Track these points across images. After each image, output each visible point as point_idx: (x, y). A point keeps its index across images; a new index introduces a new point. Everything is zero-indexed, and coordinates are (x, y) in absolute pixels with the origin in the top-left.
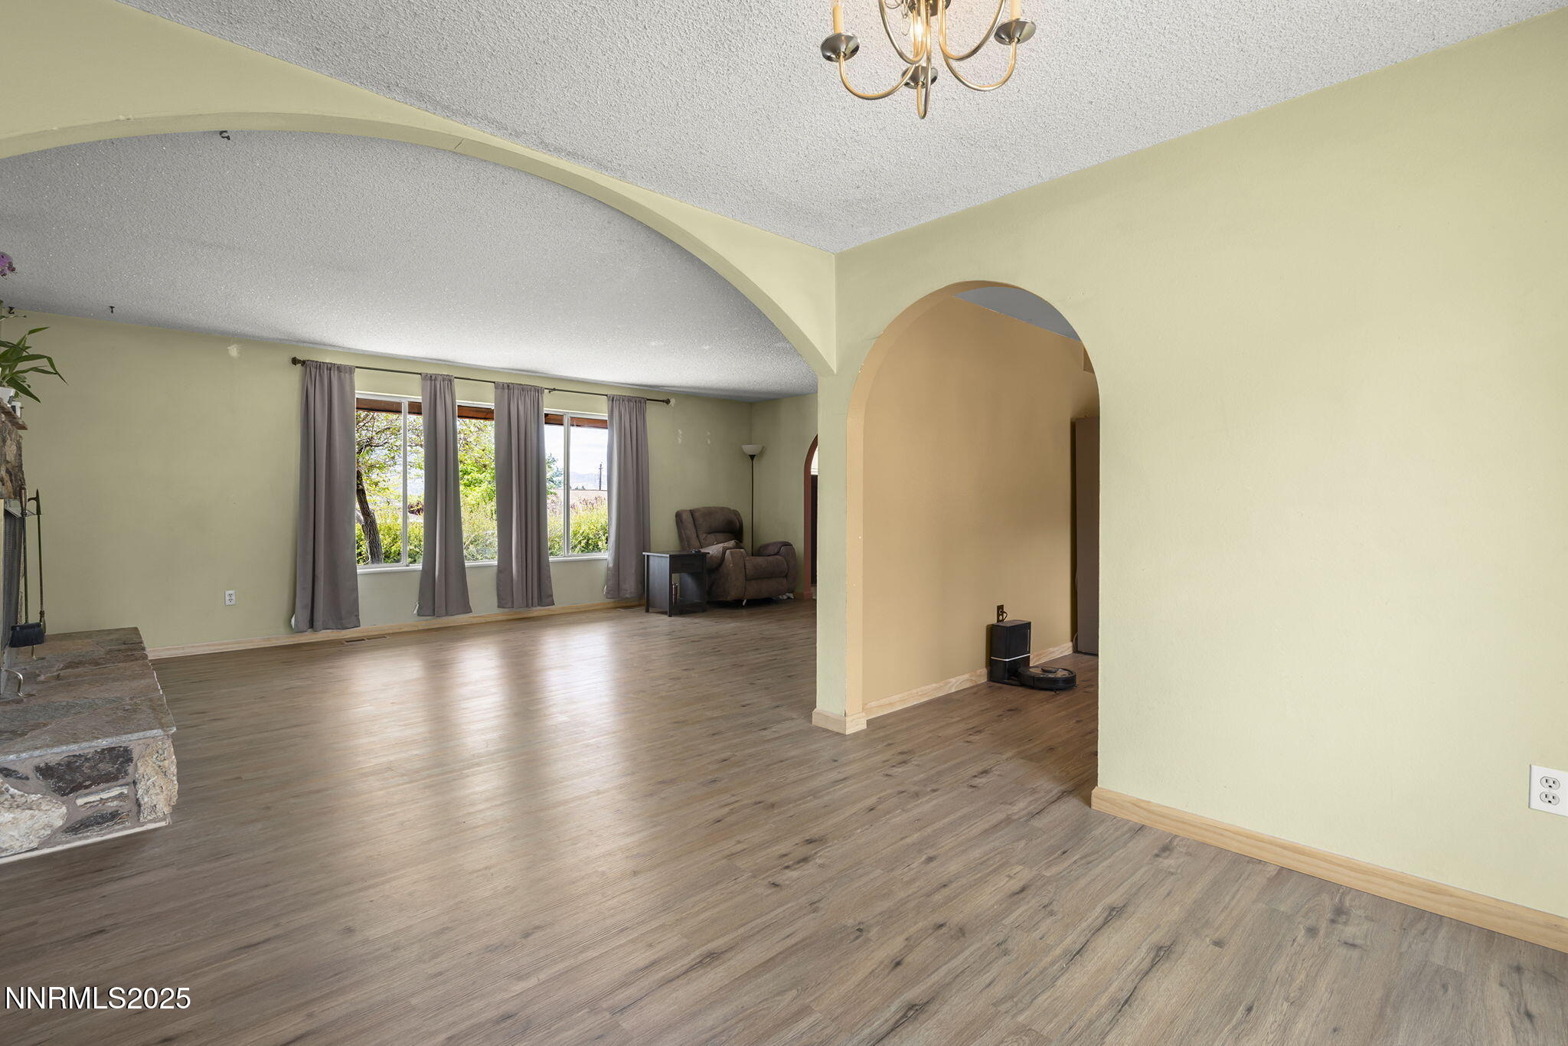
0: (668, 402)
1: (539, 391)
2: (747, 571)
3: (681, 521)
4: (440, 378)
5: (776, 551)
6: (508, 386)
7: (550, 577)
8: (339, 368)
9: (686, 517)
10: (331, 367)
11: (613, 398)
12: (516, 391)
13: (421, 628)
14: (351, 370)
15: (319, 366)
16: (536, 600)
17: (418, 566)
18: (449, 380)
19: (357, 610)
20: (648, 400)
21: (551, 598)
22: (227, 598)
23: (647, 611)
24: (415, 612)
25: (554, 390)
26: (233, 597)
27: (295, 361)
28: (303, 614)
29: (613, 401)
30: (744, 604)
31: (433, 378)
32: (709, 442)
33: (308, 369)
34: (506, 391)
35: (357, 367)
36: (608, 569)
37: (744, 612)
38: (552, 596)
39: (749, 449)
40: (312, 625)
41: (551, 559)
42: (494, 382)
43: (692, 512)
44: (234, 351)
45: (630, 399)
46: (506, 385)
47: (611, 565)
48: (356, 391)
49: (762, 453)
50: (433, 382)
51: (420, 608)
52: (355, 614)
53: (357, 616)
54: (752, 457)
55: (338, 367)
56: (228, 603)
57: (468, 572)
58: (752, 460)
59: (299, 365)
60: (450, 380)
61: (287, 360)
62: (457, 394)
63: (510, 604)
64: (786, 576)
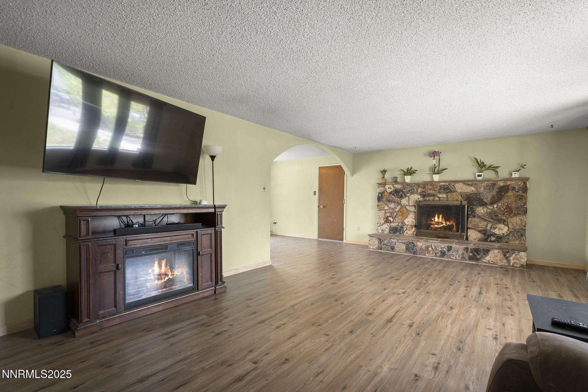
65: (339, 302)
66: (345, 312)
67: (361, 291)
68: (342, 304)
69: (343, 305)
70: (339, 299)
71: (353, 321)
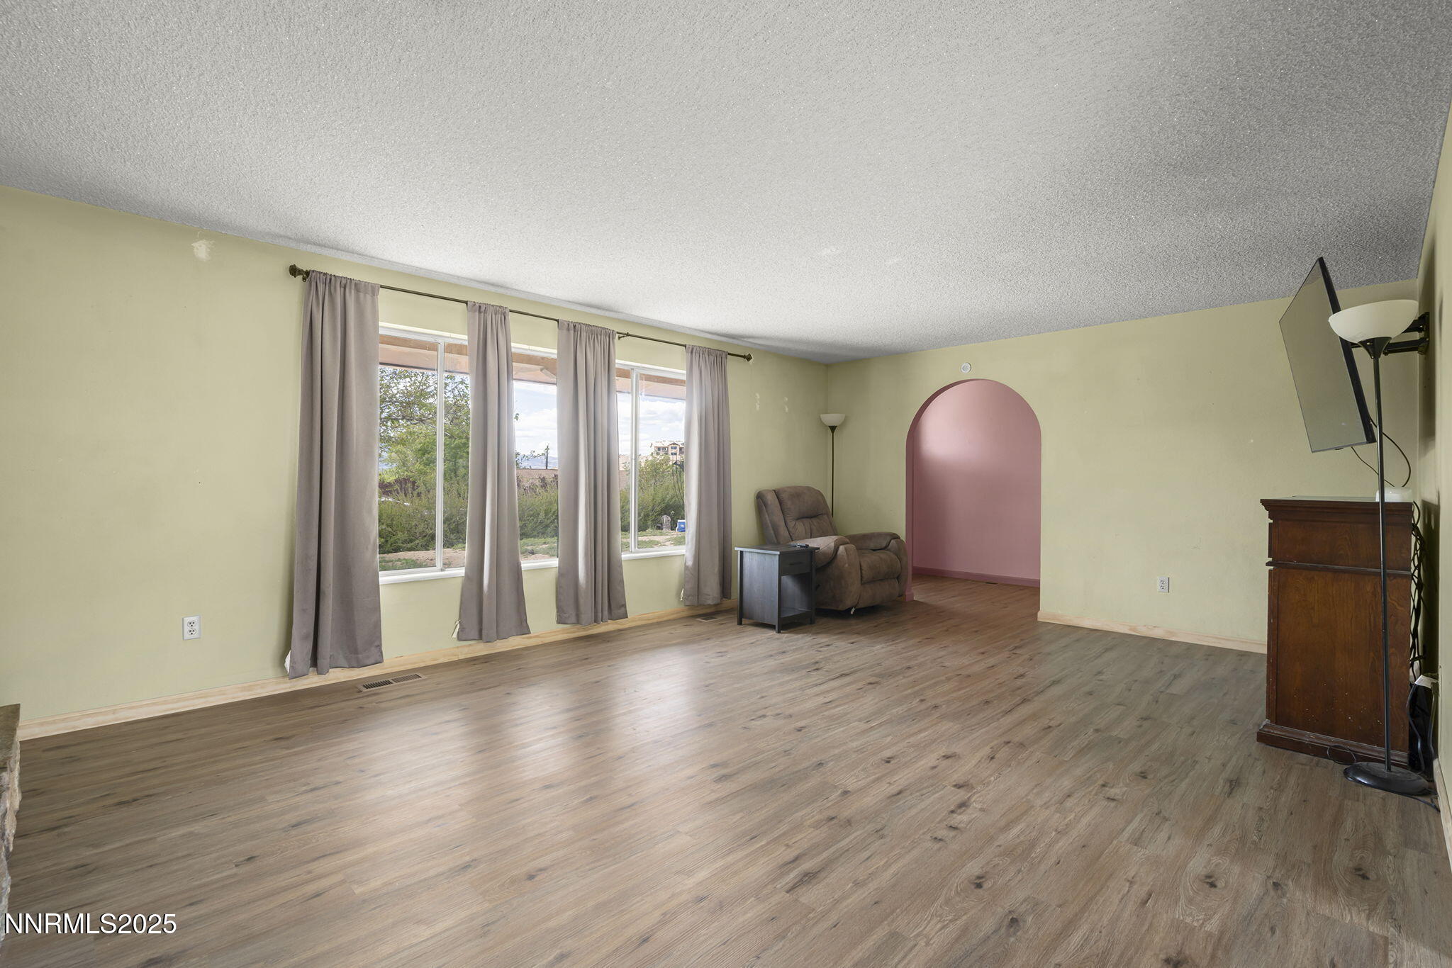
0: (749, 358)
1: (610, 335)
2: (863, 572)
3: (765, 505)
4: (491, 310)
5: (884, 545)
6: (575, 326)
7: (622, 581)
8: (358, 286)
9: (771, 498)
10: (346, 283)
11: (692, 350)
12: (584, 334)
13: (462, 657)
14: (373, 290)
15: (329, 280)
16: (606, 613)
17: (461, 572)
18: (502, 313)
19: (380, 638)
20: (729, 354)
21: (623, 609)
22: (187, 628)
23: (740, 623)
24: (455, 635)
25: (628, 335)
26: (196, 627)
27: (294, 271)
28: (301, 647)
29: (692, 352)
30: (852, 613)
31: (483, 309)
32: (787, 409)
33: (313, 284)
34: (572, 332)
35: (382, 287)
36: (686, 568)
37: (853, 621)
38: (624, 606)
39: (830, 419)
40: (314, 661)
41: (624, 556)
42: (558, 321)
43: (777, 493)
44: (201, 249)
45: (710, 352)
46: (571, 325)
47: (690, 563)
48: (381, 324)
49: (844, 423)
50: (482, 314)
51: (462, 630)
52: (376, 644)
53: (379, 646)
54: (833, 428)
55: (356, 284)
56: (187, 636)
57: (525, 577)
58: (833, 432)
59: (300, 278)
60: (504, 314)
61: (281, 267)
62: (513, 335)
63: (573, 619)
64: (898, 578)
65: (930, 703)
66: (917, 688)
67: (872, 727)
68: (922, 701)
69: (922, 698)
70: (930, 709)
71: (904, 677)
